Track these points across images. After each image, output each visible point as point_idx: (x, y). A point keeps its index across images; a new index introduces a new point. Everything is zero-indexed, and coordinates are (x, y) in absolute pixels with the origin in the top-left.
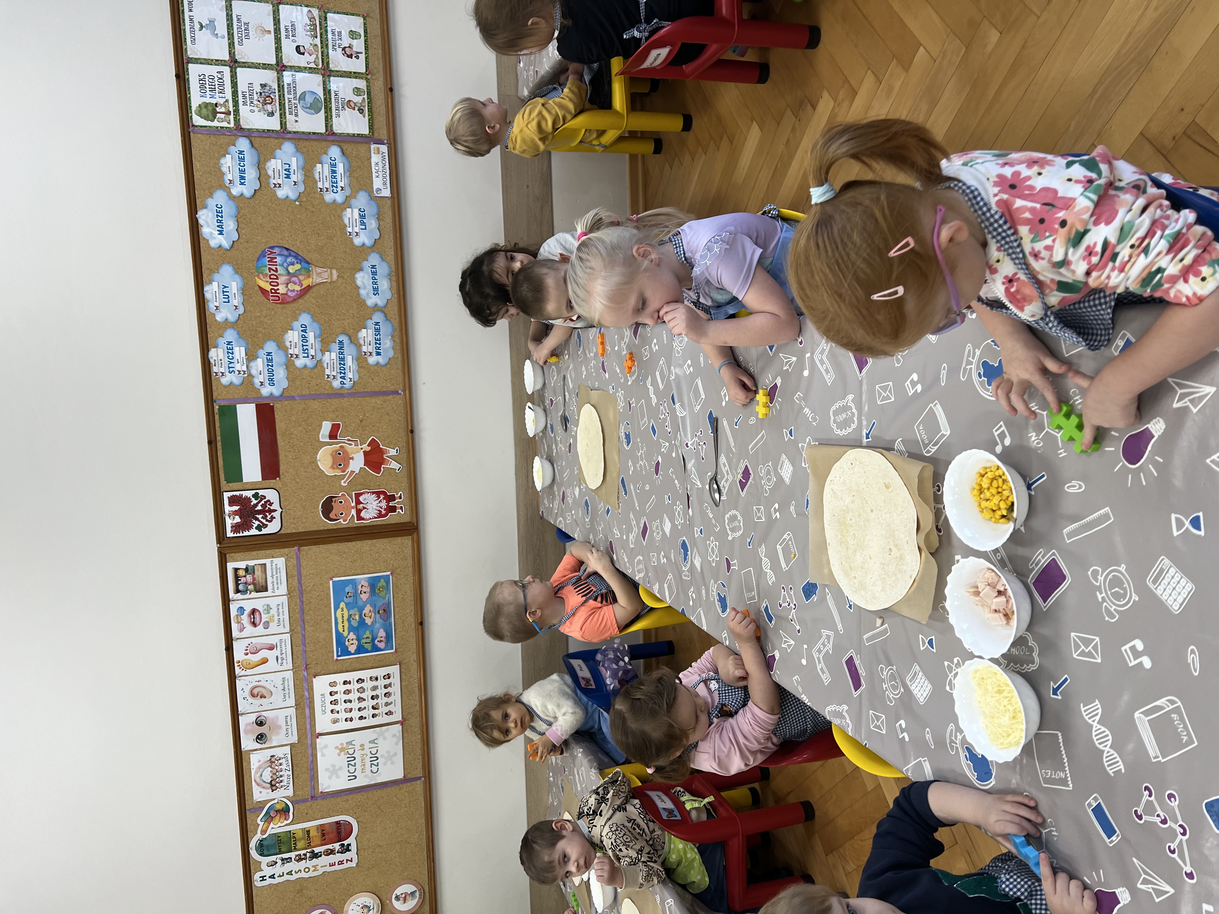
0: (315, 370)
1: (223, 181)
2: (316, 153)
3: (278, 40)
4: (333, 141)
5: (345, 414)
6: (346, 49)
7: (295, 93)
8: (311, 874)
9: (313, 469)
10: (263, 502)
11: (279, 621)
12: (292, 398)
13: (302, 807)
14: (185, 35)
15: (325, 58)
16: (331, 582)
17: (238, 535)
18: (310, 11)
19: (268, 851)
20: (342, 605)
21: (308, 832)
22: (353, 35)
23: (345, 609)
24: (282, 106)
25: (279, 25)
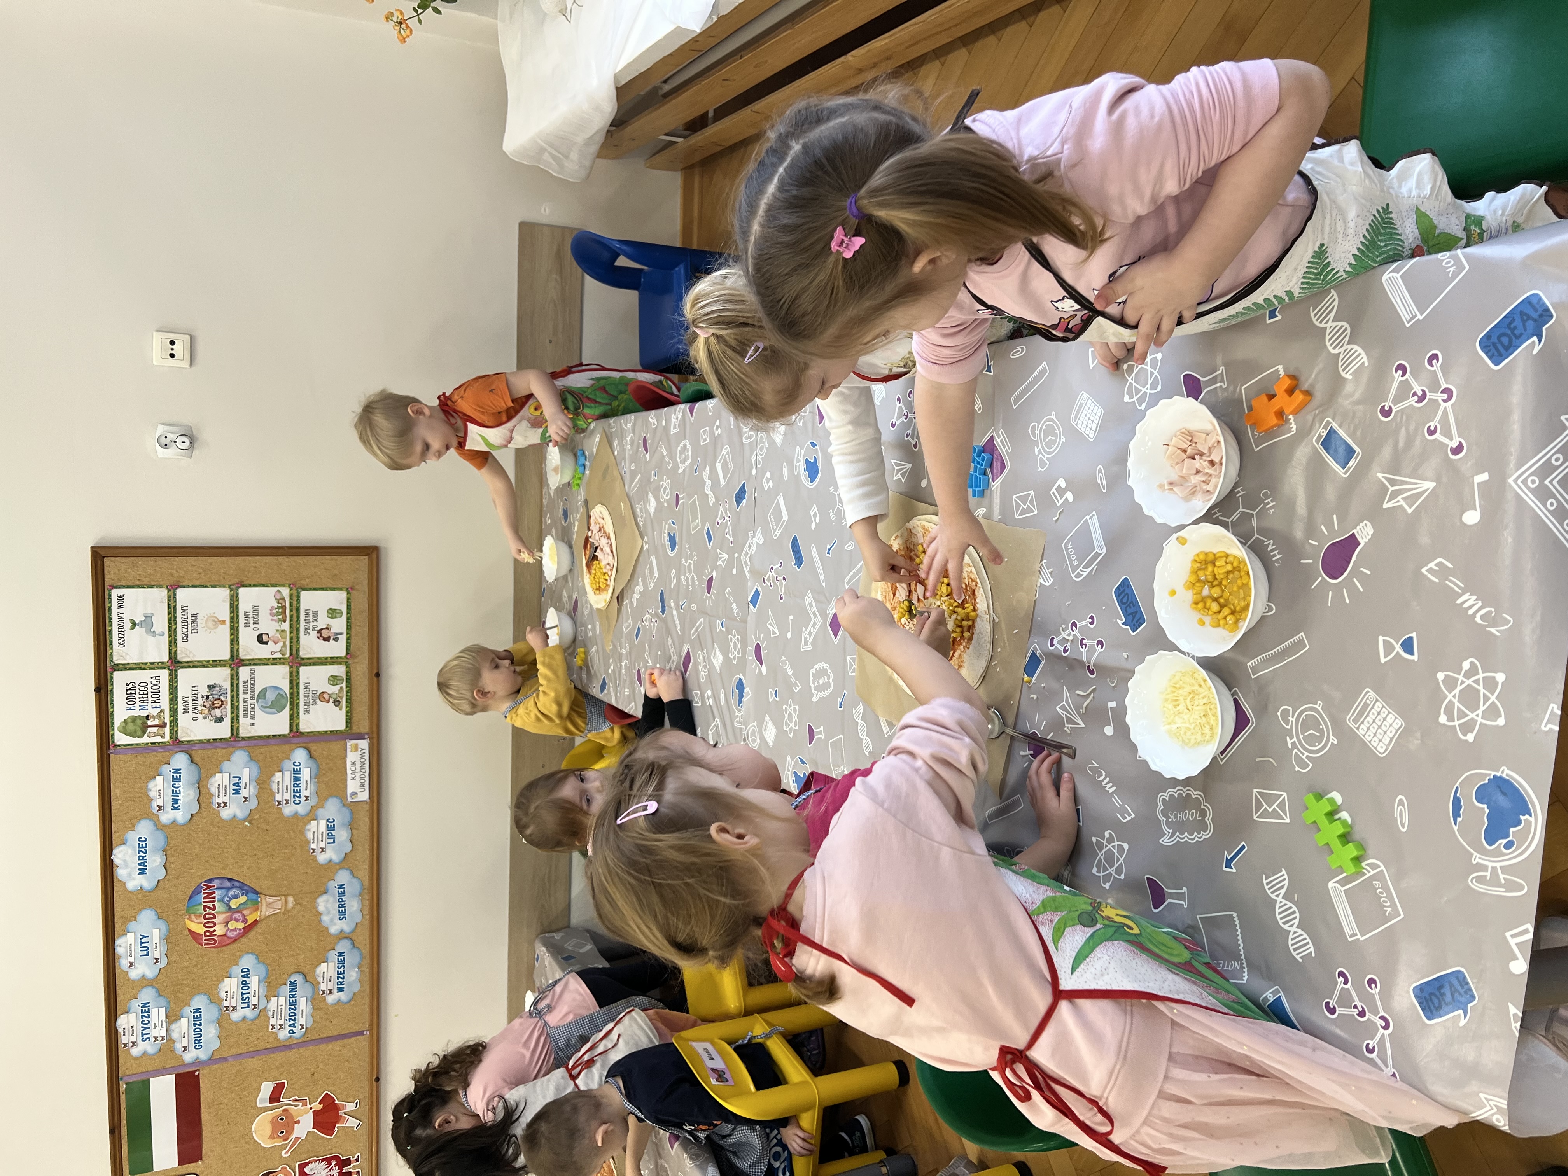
0: (257, 1022)
1: (150, 807)
2: (275, 759)
3: (234, 631)
4: (298, 742)
5: (293, 1069)
6: (323, 632)
7: (253, 692)
9: (246, 1143)
12: (225, 1059)
14: (111, 638)
15: (294, 644)
18: (279, 591)
24: (235, 708)
25: (238, 612)
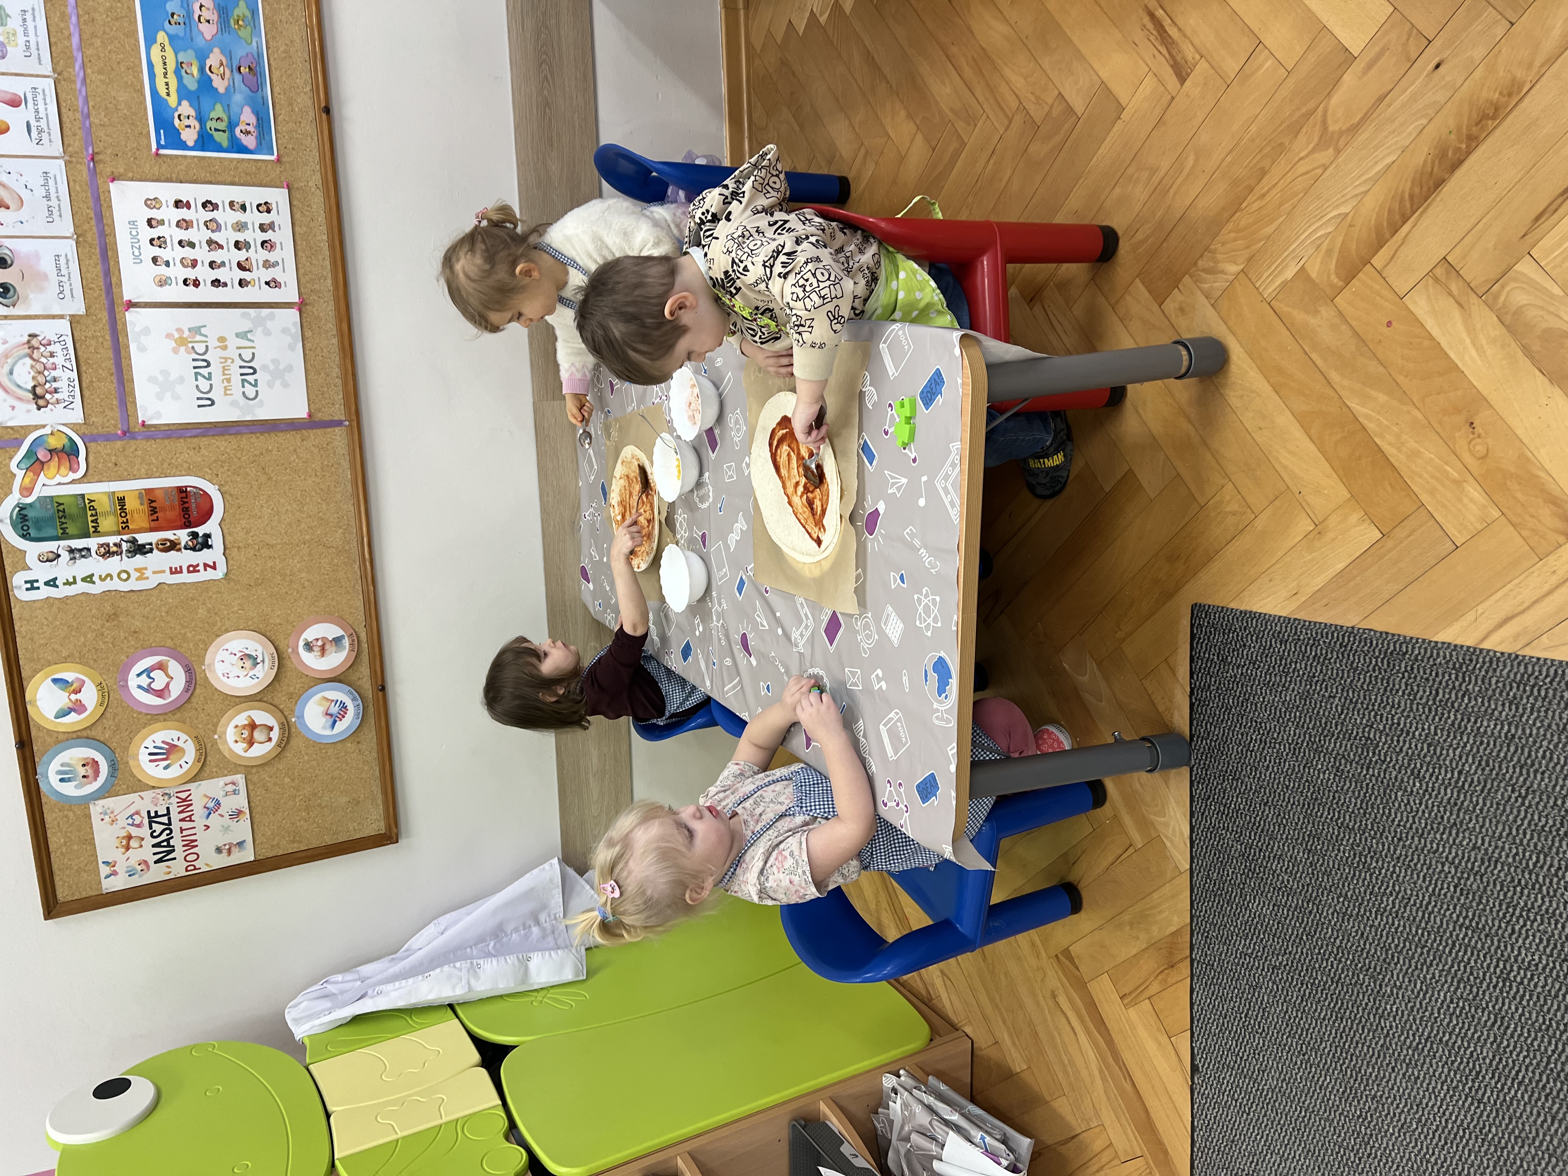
8: (133, 585)
11: (27, 46)
13: (105, 448)
19: (39, 529)
20: (161, 37)
21: (122, 501)
23: (170, 53)
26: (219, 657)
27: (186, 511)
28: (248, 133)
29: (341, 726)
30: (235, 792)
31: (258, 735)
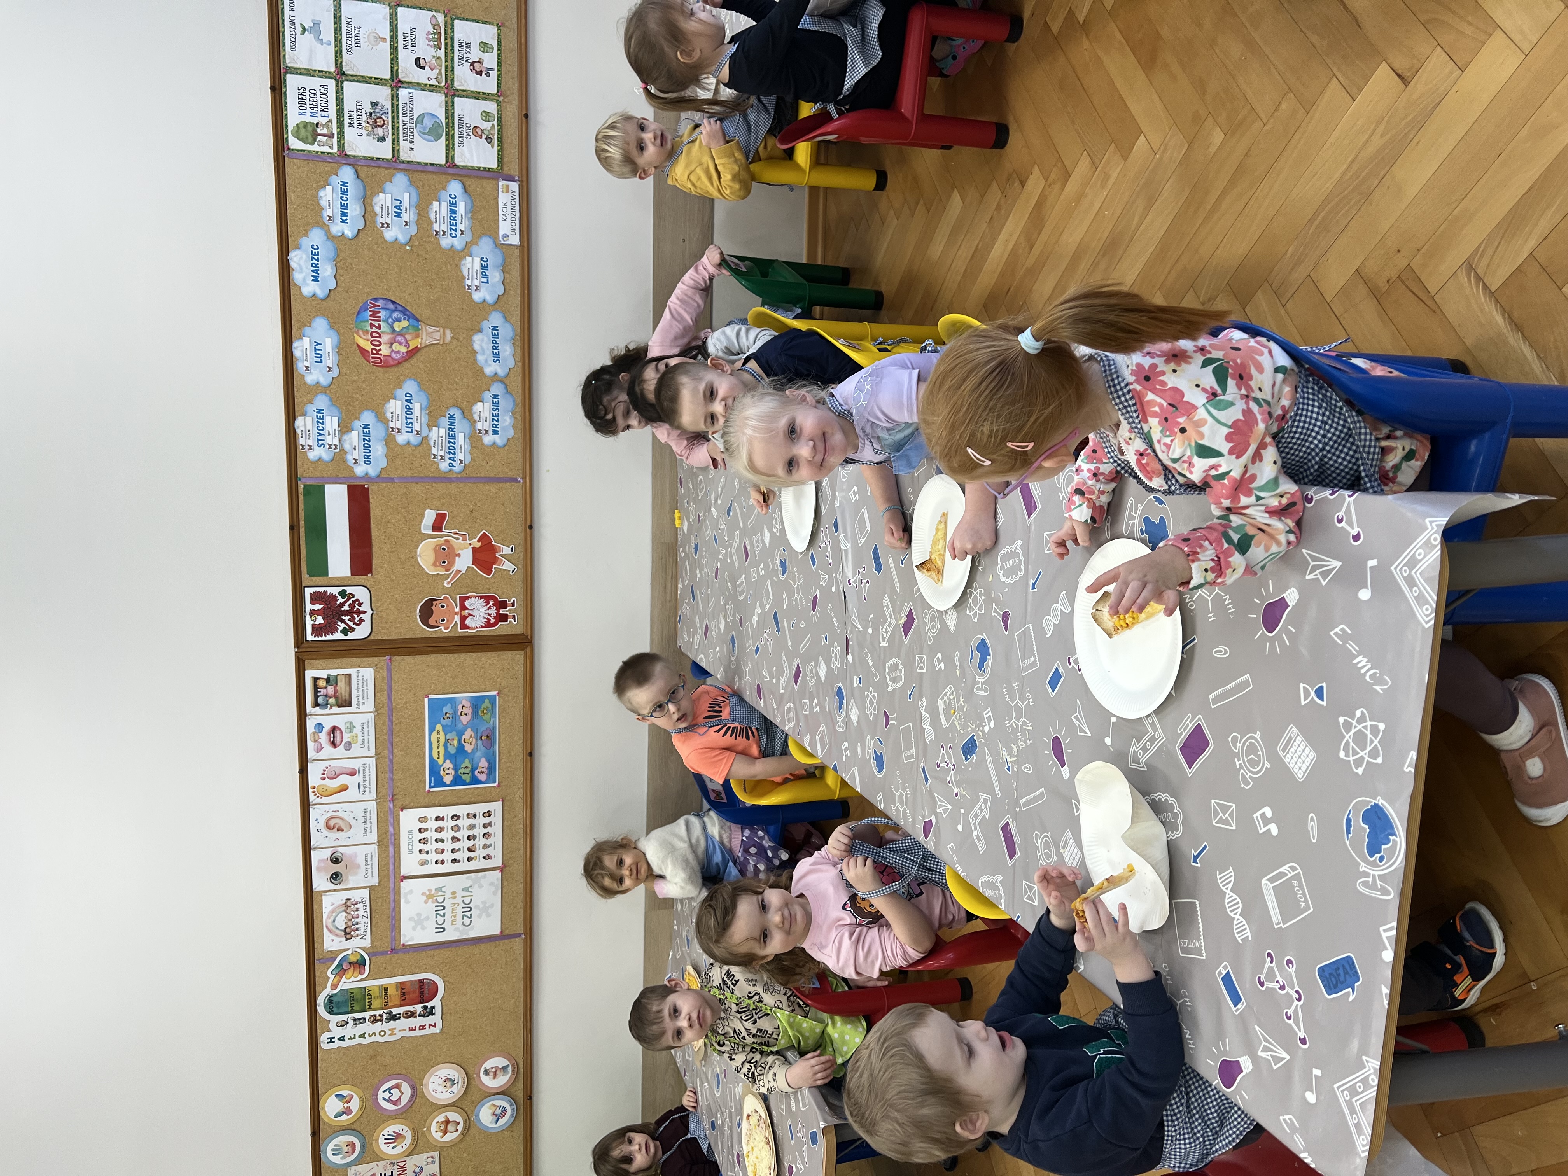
0: (420, 448)
1: (321, 217)
2: (433, 188)
3: (394, 50)
4: (453, 175)
5: (453, 502)
6: (475, 65)
7: (412, 115)
8: (387, 1038)
9: (411, 566)
10: (351, 601)
11: (363, 742)
13: (380, 960)
14: (284, 39)
15: (449, 73)
16: (426, 700)
17: (320, 638)
18: (434, 16)
19: (338, 1008)
20: (439, 727)
21: (386, 990)
22: (484, 47)
23: (442, 733)
24: (396, 130)
25: (397, 31)
26: (431, 1080)
27: (422, 993)
28: (482, 772)
29: (502, 1122)
30: (433, 1163)
31: (450, 1128)
